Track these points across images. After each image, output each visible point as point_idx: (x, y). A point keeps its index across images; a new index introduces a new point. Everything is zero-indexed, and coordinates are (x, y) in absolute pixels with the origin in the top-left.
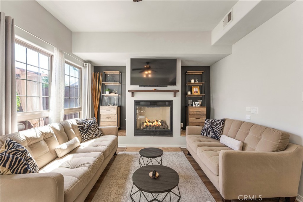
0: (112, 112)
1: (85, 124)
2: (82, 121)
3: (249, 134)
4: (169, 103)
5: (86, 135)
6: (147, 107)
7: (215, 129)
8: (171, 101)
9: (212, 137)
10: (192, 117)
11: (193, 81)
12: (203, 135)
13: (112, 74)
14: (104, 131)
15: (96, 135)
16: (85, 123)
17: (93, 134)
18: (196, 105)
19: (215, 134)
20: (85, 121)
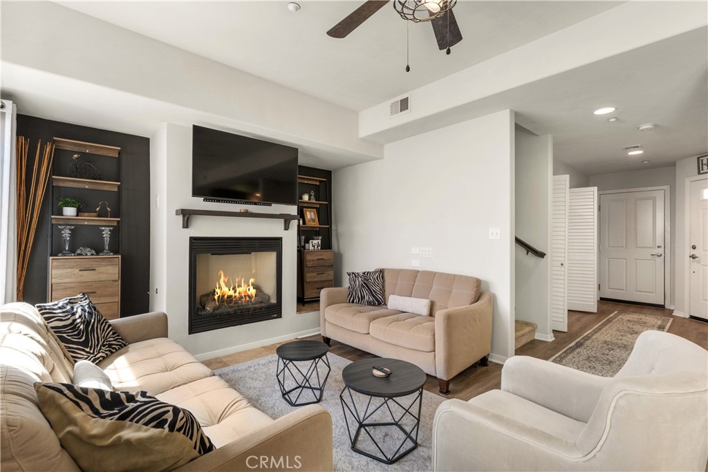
0: (102, 273)
1: (73, 318)
2: (60, 308)
3: (434, 287)
4: (273, 244)
5: (88, 350)
6: (212, 254)
7: (373, 288)
8: (279, 240)
9: (369, 303)
10: (313, 272)
11: (306, 198)
12: (353, 302)
13: (85, 153)
14: (125, 332)
15: (110, 346)
16: (74, 314)
17: (104, 346)
18: (314, 246)
19: (374, 296)
20: (68, 307)
